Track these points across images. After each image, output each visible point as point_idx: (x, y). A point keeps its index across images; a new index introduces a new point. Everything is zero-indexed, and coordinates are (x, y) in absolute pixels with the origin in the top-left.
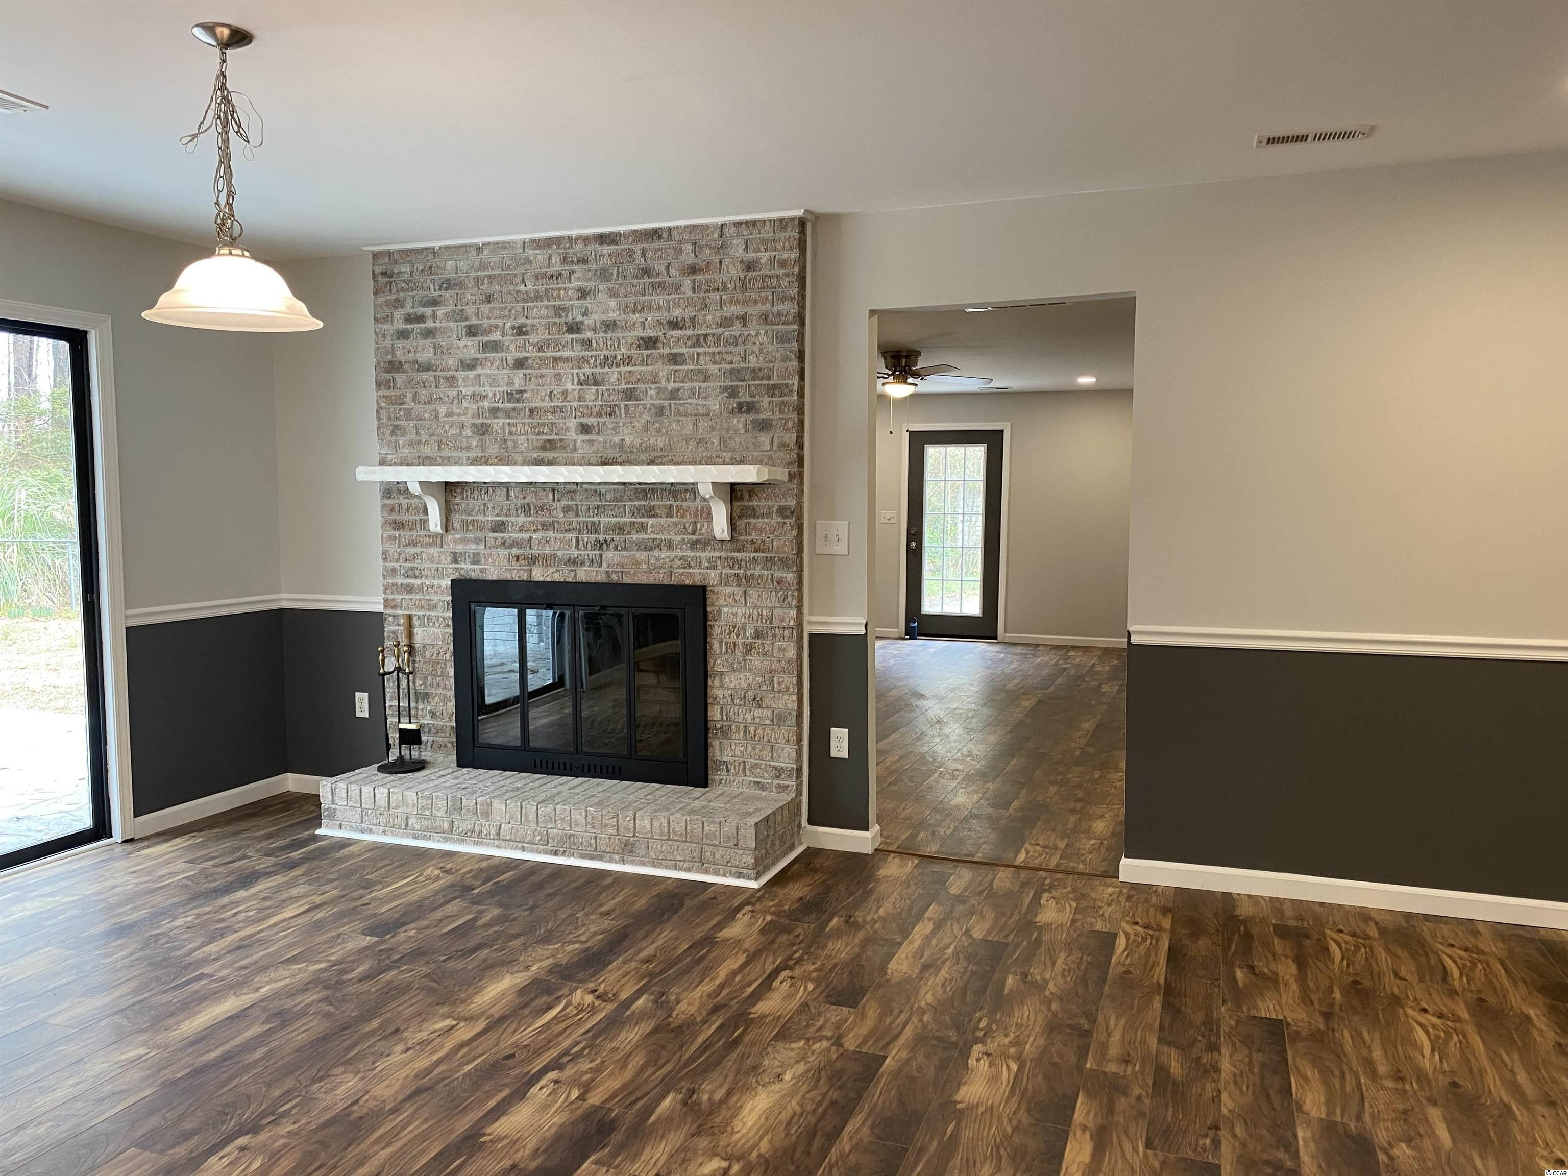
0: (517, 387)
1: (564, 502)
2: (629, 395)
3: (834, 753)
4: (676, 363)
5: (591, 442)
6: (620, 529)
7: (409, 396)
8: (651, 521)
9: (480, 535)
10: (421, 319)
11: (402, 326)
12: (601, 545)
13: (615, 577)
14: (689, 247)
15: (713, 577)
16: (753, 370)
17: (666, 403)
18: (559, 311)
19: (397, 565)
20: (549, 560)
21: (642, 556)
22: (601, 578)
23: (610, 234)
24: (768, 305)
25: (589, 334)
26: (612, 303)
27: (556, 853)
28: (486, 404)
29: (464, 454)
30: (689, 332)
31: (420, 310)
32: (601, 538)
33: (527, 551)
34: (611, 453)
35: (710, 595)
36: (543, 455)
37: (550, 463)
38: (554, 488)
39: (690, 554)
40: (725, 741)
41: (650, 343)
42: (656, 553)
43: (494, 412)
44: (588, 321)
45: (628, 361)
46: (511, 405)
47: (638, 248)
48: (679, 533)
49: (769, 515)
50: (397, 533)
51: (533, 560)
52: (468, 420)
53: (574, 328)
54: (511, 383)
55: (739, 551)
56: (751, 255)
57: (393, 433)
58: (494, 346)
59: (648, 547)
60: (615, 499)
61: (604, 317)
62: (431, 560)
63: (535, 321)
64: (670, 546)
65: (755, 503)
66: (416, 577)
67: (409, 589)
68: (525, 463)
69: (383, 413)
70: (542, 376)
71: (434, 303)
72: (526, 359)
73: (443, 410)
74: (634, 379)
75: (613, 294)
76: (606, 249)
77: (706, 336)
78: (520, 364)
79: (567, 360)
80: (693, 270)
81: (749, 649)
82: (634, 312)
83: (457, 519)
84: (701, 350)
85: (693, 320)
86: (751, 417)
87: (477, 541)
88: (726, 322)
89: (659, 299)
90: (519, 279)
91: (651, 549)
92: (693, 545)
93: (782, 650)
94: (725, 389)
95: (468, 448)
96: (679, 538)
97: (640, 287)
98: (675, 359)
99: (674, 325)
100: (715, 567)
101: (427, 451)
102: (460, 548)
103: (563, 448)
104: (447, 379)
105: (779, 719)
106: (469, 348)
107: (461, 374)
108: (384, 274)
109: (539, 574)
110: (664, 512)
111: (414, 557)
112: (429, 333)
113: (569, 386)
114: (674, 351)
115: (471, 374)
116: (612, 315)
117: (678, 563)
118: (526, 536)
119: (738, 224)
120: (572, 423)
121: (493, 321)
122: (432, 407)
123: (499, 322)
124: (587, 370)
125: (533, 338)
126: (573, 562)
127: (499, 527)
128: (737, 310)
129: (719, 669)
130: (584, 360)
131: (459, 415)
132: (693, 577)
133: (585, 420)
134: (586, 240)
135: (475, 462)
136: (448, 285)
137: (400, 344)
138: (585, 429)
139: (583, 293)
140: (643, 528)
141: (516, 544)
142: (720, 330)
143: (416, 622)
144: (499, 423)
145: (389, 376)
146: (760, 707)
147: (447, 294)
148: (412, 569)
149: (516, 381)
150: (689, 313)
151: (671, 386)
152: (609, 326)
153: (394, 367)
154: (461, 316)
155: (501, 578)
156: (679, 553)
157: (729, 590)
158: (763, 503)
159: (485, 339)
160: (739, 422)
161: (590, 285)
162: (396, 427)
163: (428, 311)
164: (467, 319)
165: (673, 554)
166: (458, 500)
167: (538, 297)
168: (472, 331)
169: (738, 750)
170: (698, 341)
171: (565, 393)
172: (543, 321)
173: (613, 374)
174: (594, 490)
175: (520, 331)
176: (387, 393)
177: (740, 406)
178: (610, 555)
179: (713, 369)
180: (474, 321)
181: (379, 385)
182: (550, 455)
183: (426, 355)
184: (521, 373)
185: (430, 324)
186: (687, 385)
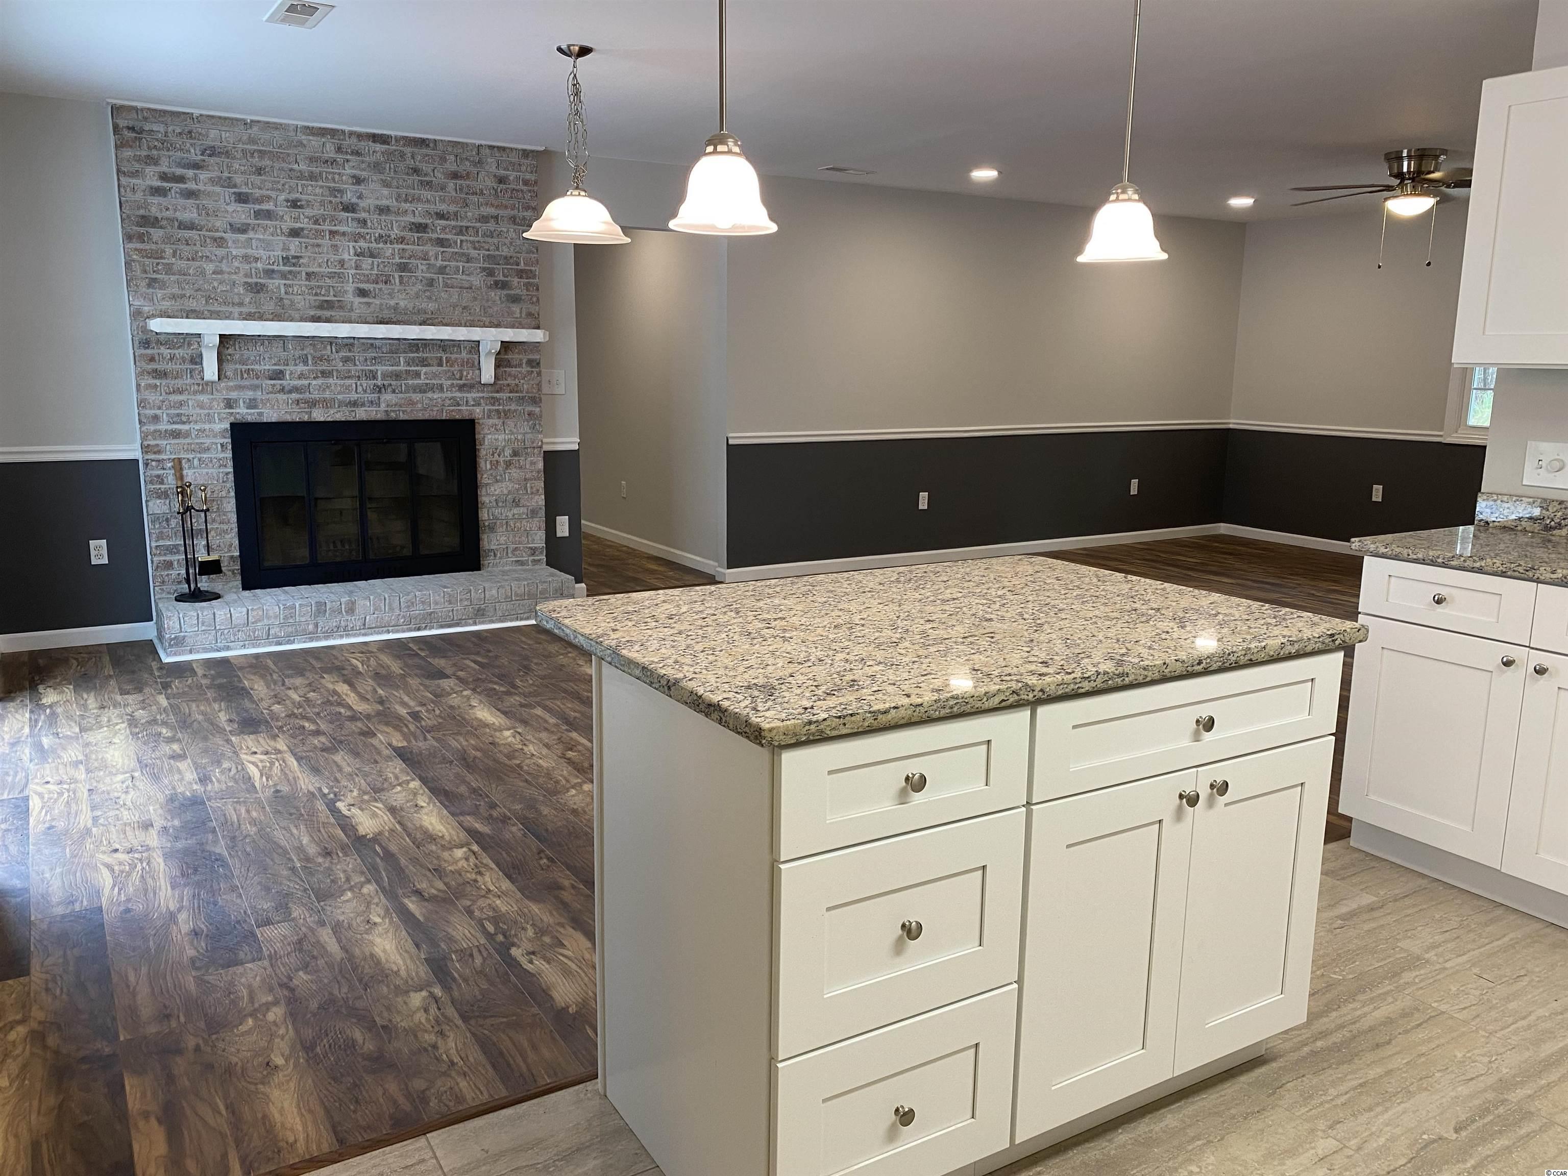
0: (292, 253)
1: (342, 354)
2: (403, 267)
3: (559, 534)
4: (442, 246)
5: (369, 304)
6: (397, 376)
7: (169, 251)
8: (424, 369)
9: (256, 382)
10: (181, 179)
11: (158, 183)
12: (379, 389)
13: (393, 416)
14: (452, 158)
15: (478, 412)
16: (506, 258)
17: (435, 276)
18: (335, 192)
19: (158, 412)
20: (327, 404)
21: (416, 397)
22: (380, 416)
23: (382, 136)
24: (516, 211)
25: (364, 215)
26: (385, 192)
27: (419, 629)
28: (259, 265)
29: (236, 310)
30: (453, 223)
31: (179, 171)
32: (379, 382)
33: (307, 395)
34: (386, 314)
35: (477, 426)
36: (319, 313)
37: (328, 320)
38: (332, 341)
39: (458, 394)
40: (492, 535)
41: (421, 228)
42: (430, 395)
43: (269, 273)
44: (362, 204)
45: (402, 240)
46: (287, 268)
47: (408, 150)
48: (449, 378)
49: (520, 365)
50: (158, 382)
51: (313, 404)
52: (240, 279)
53: (349, 208)
54: (285, 248)
55: (498, 392)
56: (502, 172)
57: (149, 286)
58: (269, 215)
59: (422, 390)
60: (391, 352)
61: (379, 203)
62: (201, 406)
63: (311, 198)
64: (441, 388)
65: (509, 356)
66: (184, 423)
67: (176, 434)
68: (302, 320)
69: (137, 267)
70: (318, 246)
71: (196, 166)
72: (302, 229)
73: (210, 267)
74: (407, 255)
75: (386, 184)
76: (379, 147)
77: (467, 228)
78: (295, 233)
79: (344, 234)
80: (455, 176)
81: (508, 464)
82: (406, 201)
83: (229, 369)
84: (463, 238)
85: (456, 214)
86: (505, 292)
87: (255, 388)
88: (484, 219)
89: (427, 194)
90: (292, 159)
91: (425, 392)
92: (461, 388)
93: (532, 463)
94: (484, 269)
95: (241, 304)
96: (449, 382)
97: (409, 182)
98: (441, 242)
99: (441, 216)
100: (479, 405)
101: (193, 304)
102: (234, 395)
103: (341, 307)
104: (215, 239)
105: (534, 513)
106: (241, 213)
107: (228, 236)
108: (132, 129)
109: (319, 415)
110: (435, 362)
111: (181, 404)
112: (190, 194)
113: (346, 256)
114: (442, 236)
115: (242, 237)
116: (385, 202)
117: (448, 402)
118: (306, 382)
119: (491, 147)
120: (350, 287)
121: (265, 192)
122: (198, 264)
123: (273, 194)
124: (363, 244)
125: (308, 212)
126: (354, 404)
127: (278, 375)
128: (491, 211)
129: (485, 481)
130: (361, 236)
131: (229, 273)
132: (463, 412)
133: (362, 286)
134: (360, 136)
135: (249, 317)
136: (213, 152)
137: (156, 200)
138: (362, 293)
139: (358, 181)
140: (417, 375)
141: (296, 389)
142: (478, 225)
143: (185, 465)
144: (275, 284)
145: (142, 230)
146: (518, 506)
147: (212, 160)
148: (179, 415)
149: (292, 247)
150: (452, 208)
151: (439, 263)
152: (383, 210)
153: (148, 221)
154: (229, 183)
155: (281, 420)
156: (449, 395)
157: (491, 421)
158: (516, 356)
159: (257, 207)
160: (495, 295)
161: (364, 174)
162: (155, 280)
163: (190, 173)
164: (235, 186)
165: (444, 395)
166: (230, 351)
167: (312, 177)
168: (242, 198)
169: (503, 539)
170: (461, 231)
171: (342, 263)
172: (319, 198)
173: (388, 250)
174: (370, 344)
175: (295, 204)
176: (139, 246)
177: (496, 283)
178: (387, 397)
179: (473, 253)
180: (244, 190)
181: (128, 237)
182: (327, 313)
183: (189, 214)
184: (296, 241)
185: (191, 186)
186: (453, 264)
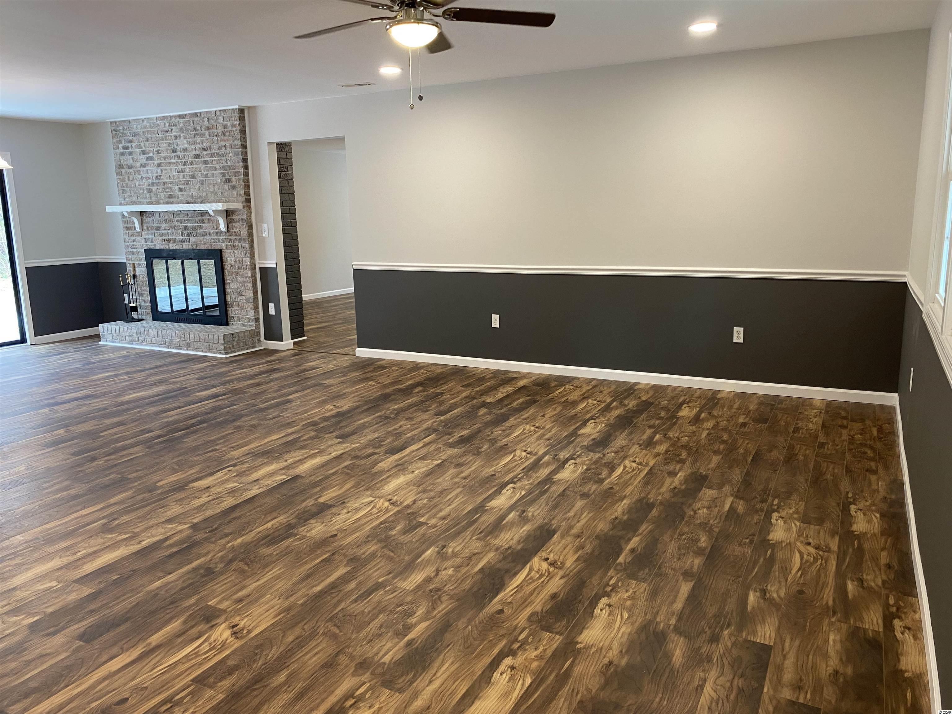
0: (159, 174)
1: (177, 218)
2: (193, 176)
3: (270, 313)
4: (206, 164)
5: (183, 195)
6: (194, 228)
7: (127, 178)
8: (203, 225)
9: (152, 232)
10: (127, 148)
11: (122, 151)
12: (189, 234)
13: (194, 247)
14: (206, 120)
15: (223, 246)
16: (229, 166)
17: (204, 179)
18: (169, 144)
19: (128, 244)
20: (174, 241)
21: (202, 238)
22: (190, 247)
23: (183, 115)
24: (232, 142)
25: (179, 153)
26: (185, 141)
28: (150, 181)
29: (145, 201)
30: (209, 152)
31: (127, 144)
32: (189, 232)
33: (167, 238)
34: (190, 199)
35: (223, 253)
36: (169, 200)
37: (172, 203)
38: (173, 213)
39: (216, 237)
40: (233, 309)
41: (197, 156)
42: (206, 237)
43: (153, 184)
44: (179, 148)
45: (191, 163)
46: (157, 181)
47: (191, 120)
48: (212, 230)
49: (238, 222)
50: (127, 232)
51: (169, 241)
52: (145, 187)
53: (174, 151)
54: (157, 173)
55: (231, 236)
56: (225, 122)
57: (123, 193)
58: (150, 159)
59: (204, 235)
60: (192, 217)
61: (183, 147)
62: (139, 242)
63: (162, 148)
64: (210, 235)
65: (234, 217)
66: (135, 248)
67: (133, 253)
68: (164, 203)
69: (119, 184)
70: (166, 170)
71: (131, 142)
72: (161, 163)
73: (137, 183)
74: (193, 170)
75: (185, 138)
76: (181, 120)
77: (214, 153)
78: (159, 165)
79: (173, 163)
80: (208, 128)
81: (237, 273)
82: (192, 144)
83: (145, 225)
84: (213, 159)
85: (210, 147)
86: (230, 184)
87: (152, 234)
88: (219, 148)
89: (199, 139)
90: (156, 132)
91: (204, 236)
92: (217, 233)
93: (247, 273)
94: (221, 174)
95: (146, 198)
96: (212, 231)
97: (193, 136)
98: (206, 162)
99: (204, 149)
100: (224, 242)
101: (134, 199)
102: (147, 237)
103: (175, 197)
104: (138, 171)
105: (248, 300)
106: (143, 159)
107: (142, 169)
108: (114, 130)
109: (172, 246)
110: (207, 221)
111: (134, 241)
112: (130, 154)
113: (174, 174)
114: (205, 159)
115: (145, 169)
116: (186, 146)
117: (212, 241)
118: (166, 231)
119: (220, 111)
120: (177, 188)
121: (150, 149)
122: (134, 182)
123: (151, 149)
124: (180, 167)
125: (162, 155)
126: (181, 241)
127: (158, 228)
128: (222, 143)
129: (228, 281)
130: (178, 163)
131: (142, 185)
132: (217, 246)
133: (180, 186)
134: (175, 117)
135: (149, 203)
136: (135, 135)
137: (122, 158)
138: (181, 190)
139: (176, 138)
140: (201, 227)
141: (163, 235)
142: (218, 151)
143: (136, 266)
144: (154, 188)
145: (119, 170)
146: (242, 295)
147: (135, 138)
148: (133, 245)
149: (159, 172)
150: (208, 145)
151: (205, 173)
152: (185, 150)
153: (121, 167)
154: (139, 147)
155: (160, 248)
156: (213, 237)
157: (228, 251)
158: (236, 217)
159: (148, 155)
160: (226, 186)
161: (178, 134)
162: (124, 190)
163: (129, 145)
164: (142, 148)
165: (210, 238)
166: (145, 218)
167: (162, 140)
168: (144, 153)
169: (237, 312)
170: (212, 155)
171: (174, 176)
172: (165, 148)
173: (187, 168)
174: (186, 213)
175: (158, 152)
176: (120, 177)
177: (226, 180)
178: (192, 239)
179: (217, 166)
180: (144, 149)
181: (117, 174)
182: (172, 200)
183: (130, 162)
184: (160, 168)
185: (130, 150)
186: (210, 172)
